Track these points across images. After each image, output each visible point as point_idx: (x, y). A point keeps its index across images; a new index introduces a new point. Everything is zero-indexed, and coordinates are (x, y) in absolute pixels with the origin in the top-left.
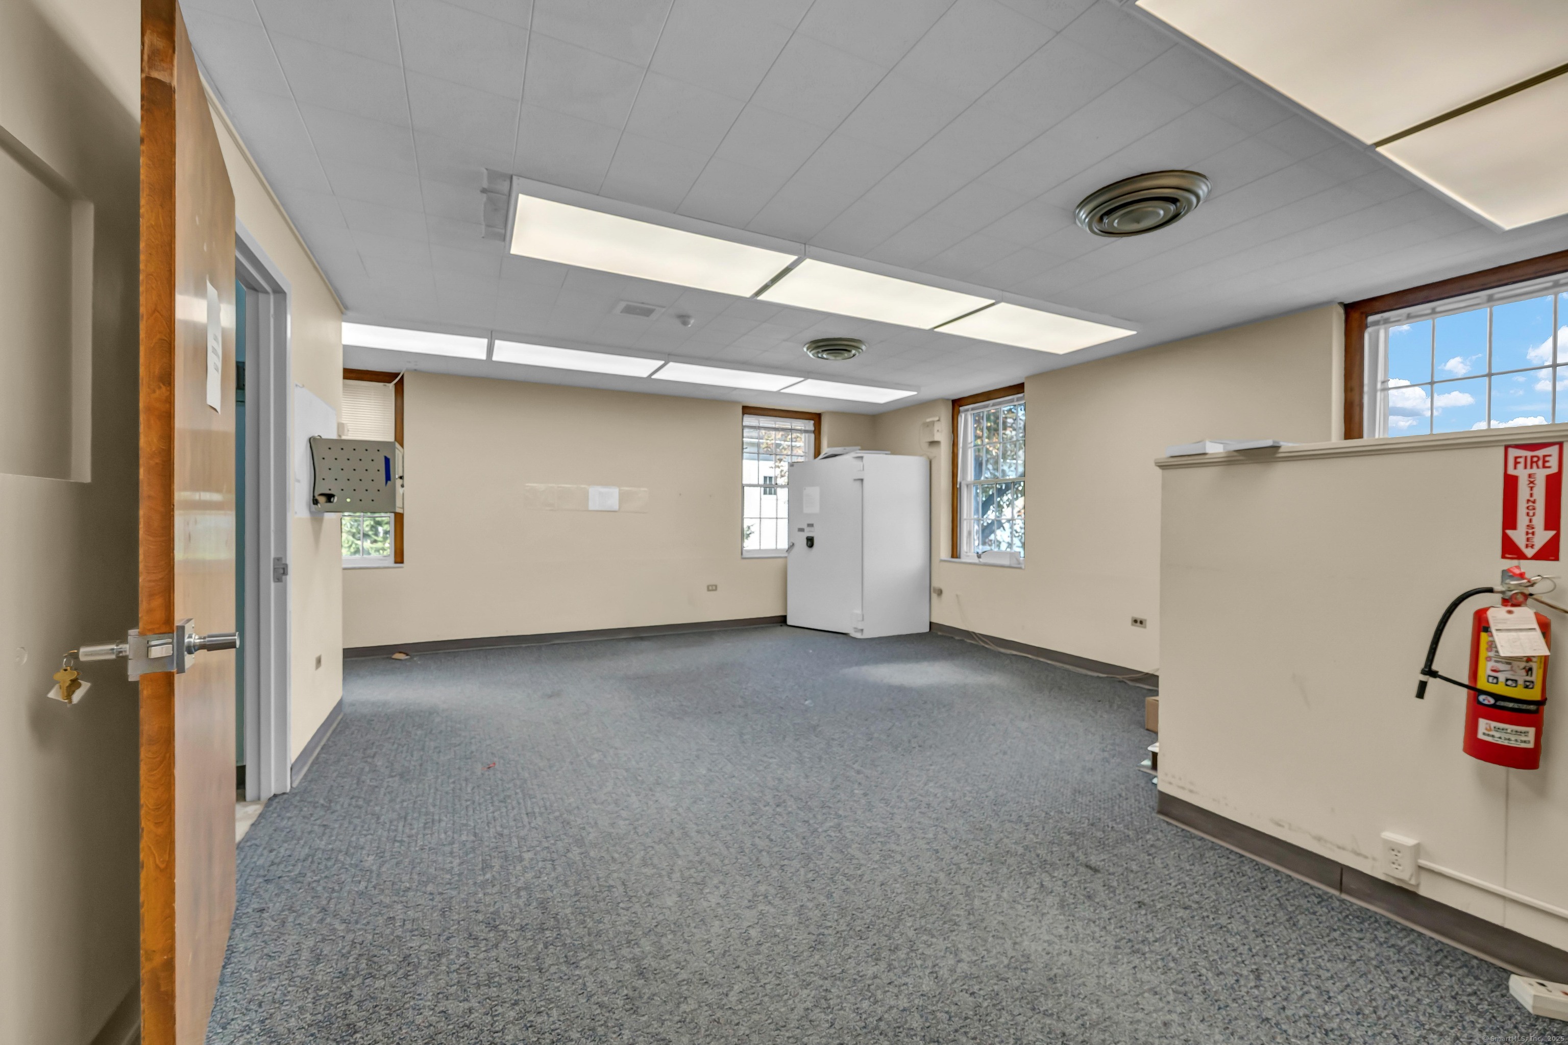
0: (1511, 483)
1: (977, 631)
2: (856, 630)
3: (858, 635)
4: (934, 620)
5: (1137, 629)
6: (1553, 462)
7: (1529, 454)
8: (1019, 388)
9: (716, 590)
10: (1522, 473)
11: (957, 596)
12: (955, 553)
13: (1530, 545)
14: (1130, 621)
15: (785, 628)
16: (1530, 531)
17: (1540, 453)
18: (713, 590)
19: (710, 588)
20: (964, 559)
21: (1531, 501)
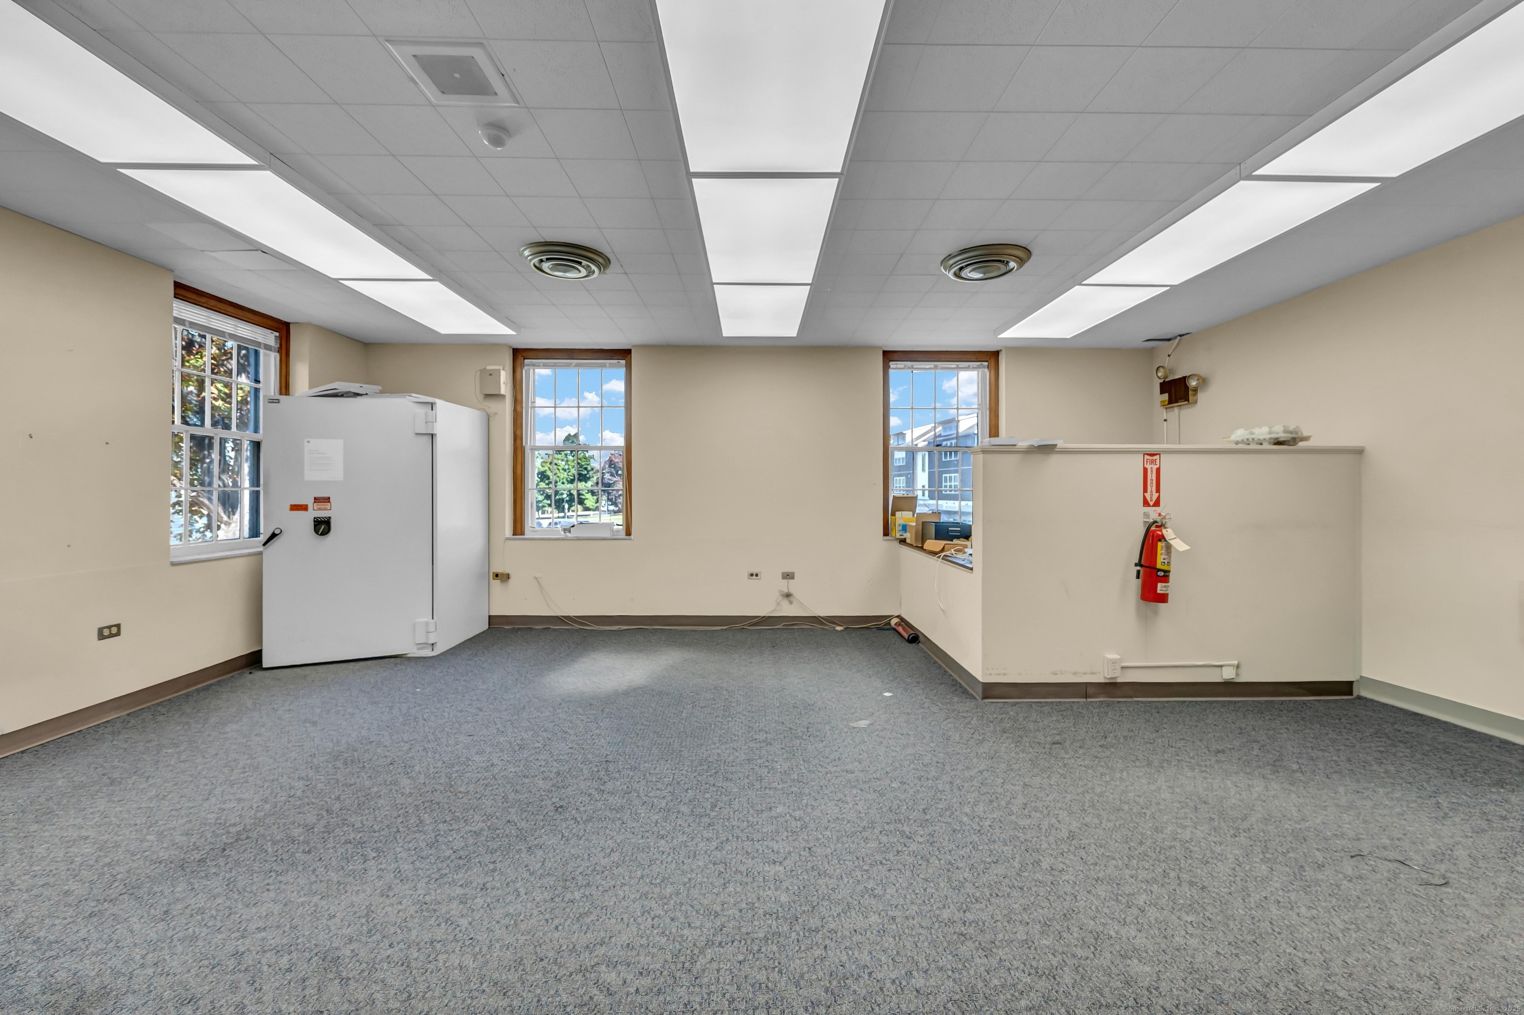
0: (1145, 470)
1: (571, 614)
2: (422, 646)
3: (427, 653)
4: (491, 614)
5: (754, 581)
6: (1158, 463)
7: (1150, 458)
8: (624, 354)
9: (118, 634)
10: (1148, 466)
11: (536, 578)
12: (518, 528)
13: (1151, 500)
14: (746, 576)
15: (259, 674)
16: (1151, 495)
17: (1154, 458)
18: (112, 636)
19: (106, 632)
20: (528, 534)
21: (1152, 480)
